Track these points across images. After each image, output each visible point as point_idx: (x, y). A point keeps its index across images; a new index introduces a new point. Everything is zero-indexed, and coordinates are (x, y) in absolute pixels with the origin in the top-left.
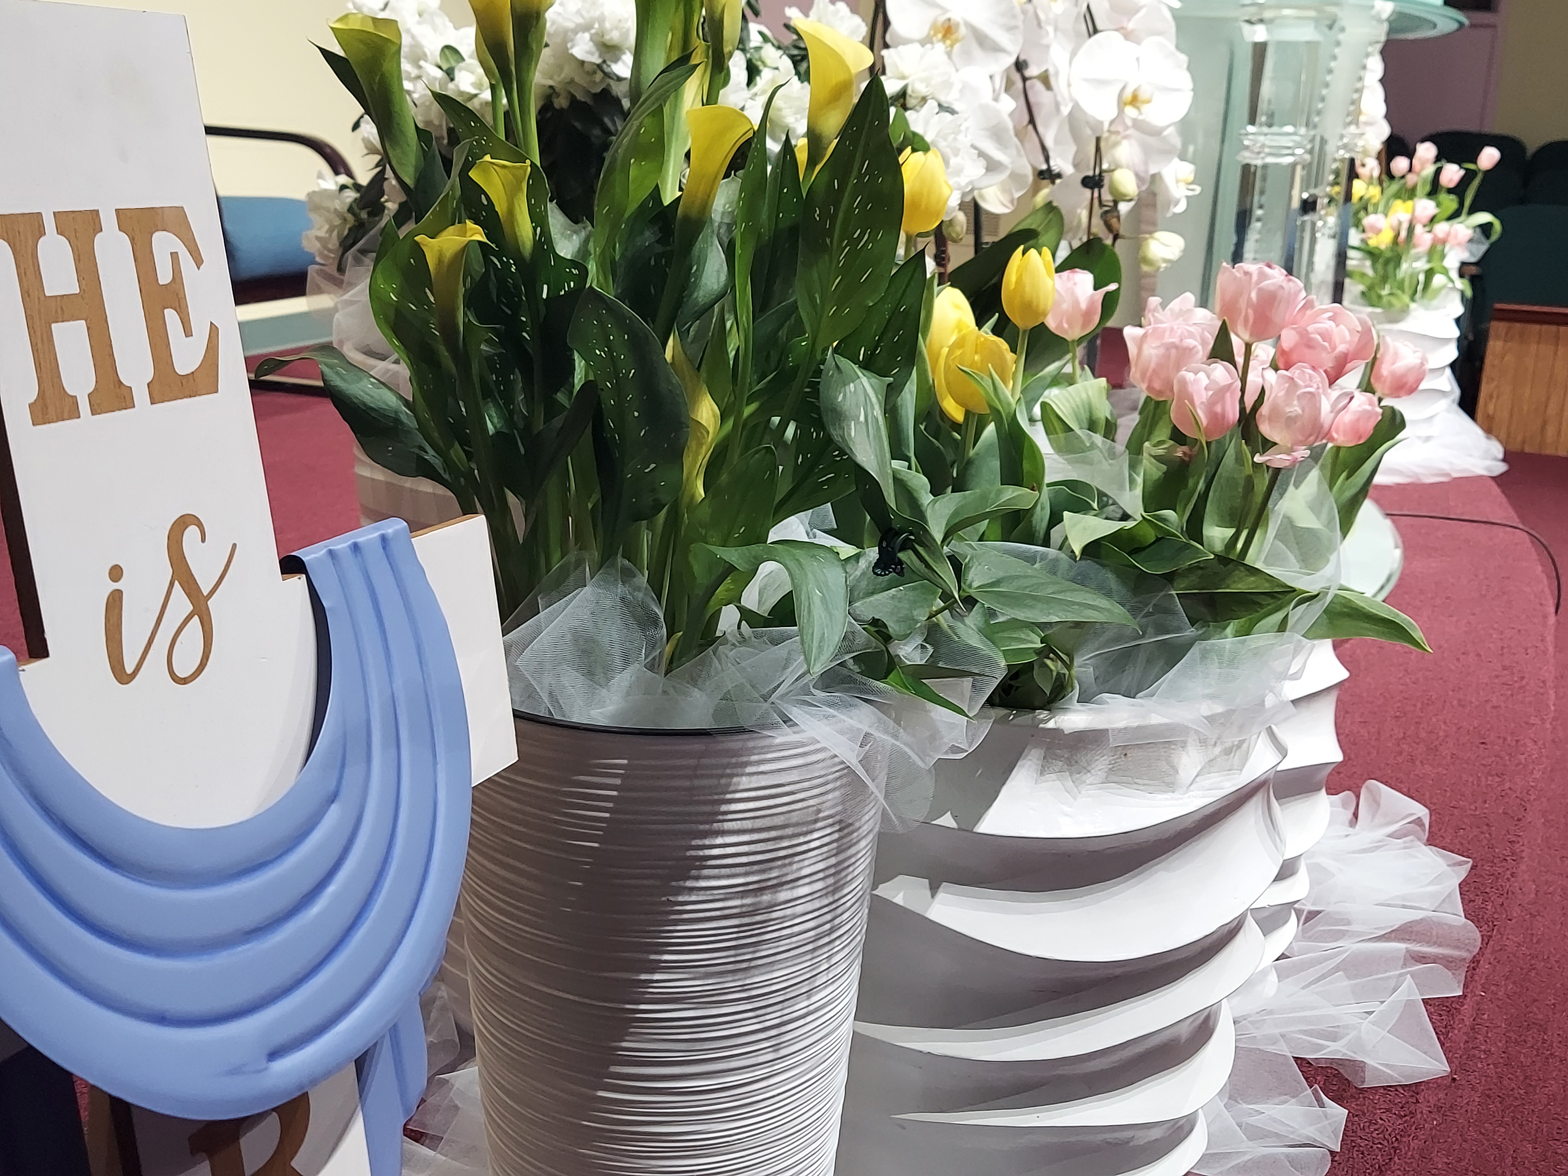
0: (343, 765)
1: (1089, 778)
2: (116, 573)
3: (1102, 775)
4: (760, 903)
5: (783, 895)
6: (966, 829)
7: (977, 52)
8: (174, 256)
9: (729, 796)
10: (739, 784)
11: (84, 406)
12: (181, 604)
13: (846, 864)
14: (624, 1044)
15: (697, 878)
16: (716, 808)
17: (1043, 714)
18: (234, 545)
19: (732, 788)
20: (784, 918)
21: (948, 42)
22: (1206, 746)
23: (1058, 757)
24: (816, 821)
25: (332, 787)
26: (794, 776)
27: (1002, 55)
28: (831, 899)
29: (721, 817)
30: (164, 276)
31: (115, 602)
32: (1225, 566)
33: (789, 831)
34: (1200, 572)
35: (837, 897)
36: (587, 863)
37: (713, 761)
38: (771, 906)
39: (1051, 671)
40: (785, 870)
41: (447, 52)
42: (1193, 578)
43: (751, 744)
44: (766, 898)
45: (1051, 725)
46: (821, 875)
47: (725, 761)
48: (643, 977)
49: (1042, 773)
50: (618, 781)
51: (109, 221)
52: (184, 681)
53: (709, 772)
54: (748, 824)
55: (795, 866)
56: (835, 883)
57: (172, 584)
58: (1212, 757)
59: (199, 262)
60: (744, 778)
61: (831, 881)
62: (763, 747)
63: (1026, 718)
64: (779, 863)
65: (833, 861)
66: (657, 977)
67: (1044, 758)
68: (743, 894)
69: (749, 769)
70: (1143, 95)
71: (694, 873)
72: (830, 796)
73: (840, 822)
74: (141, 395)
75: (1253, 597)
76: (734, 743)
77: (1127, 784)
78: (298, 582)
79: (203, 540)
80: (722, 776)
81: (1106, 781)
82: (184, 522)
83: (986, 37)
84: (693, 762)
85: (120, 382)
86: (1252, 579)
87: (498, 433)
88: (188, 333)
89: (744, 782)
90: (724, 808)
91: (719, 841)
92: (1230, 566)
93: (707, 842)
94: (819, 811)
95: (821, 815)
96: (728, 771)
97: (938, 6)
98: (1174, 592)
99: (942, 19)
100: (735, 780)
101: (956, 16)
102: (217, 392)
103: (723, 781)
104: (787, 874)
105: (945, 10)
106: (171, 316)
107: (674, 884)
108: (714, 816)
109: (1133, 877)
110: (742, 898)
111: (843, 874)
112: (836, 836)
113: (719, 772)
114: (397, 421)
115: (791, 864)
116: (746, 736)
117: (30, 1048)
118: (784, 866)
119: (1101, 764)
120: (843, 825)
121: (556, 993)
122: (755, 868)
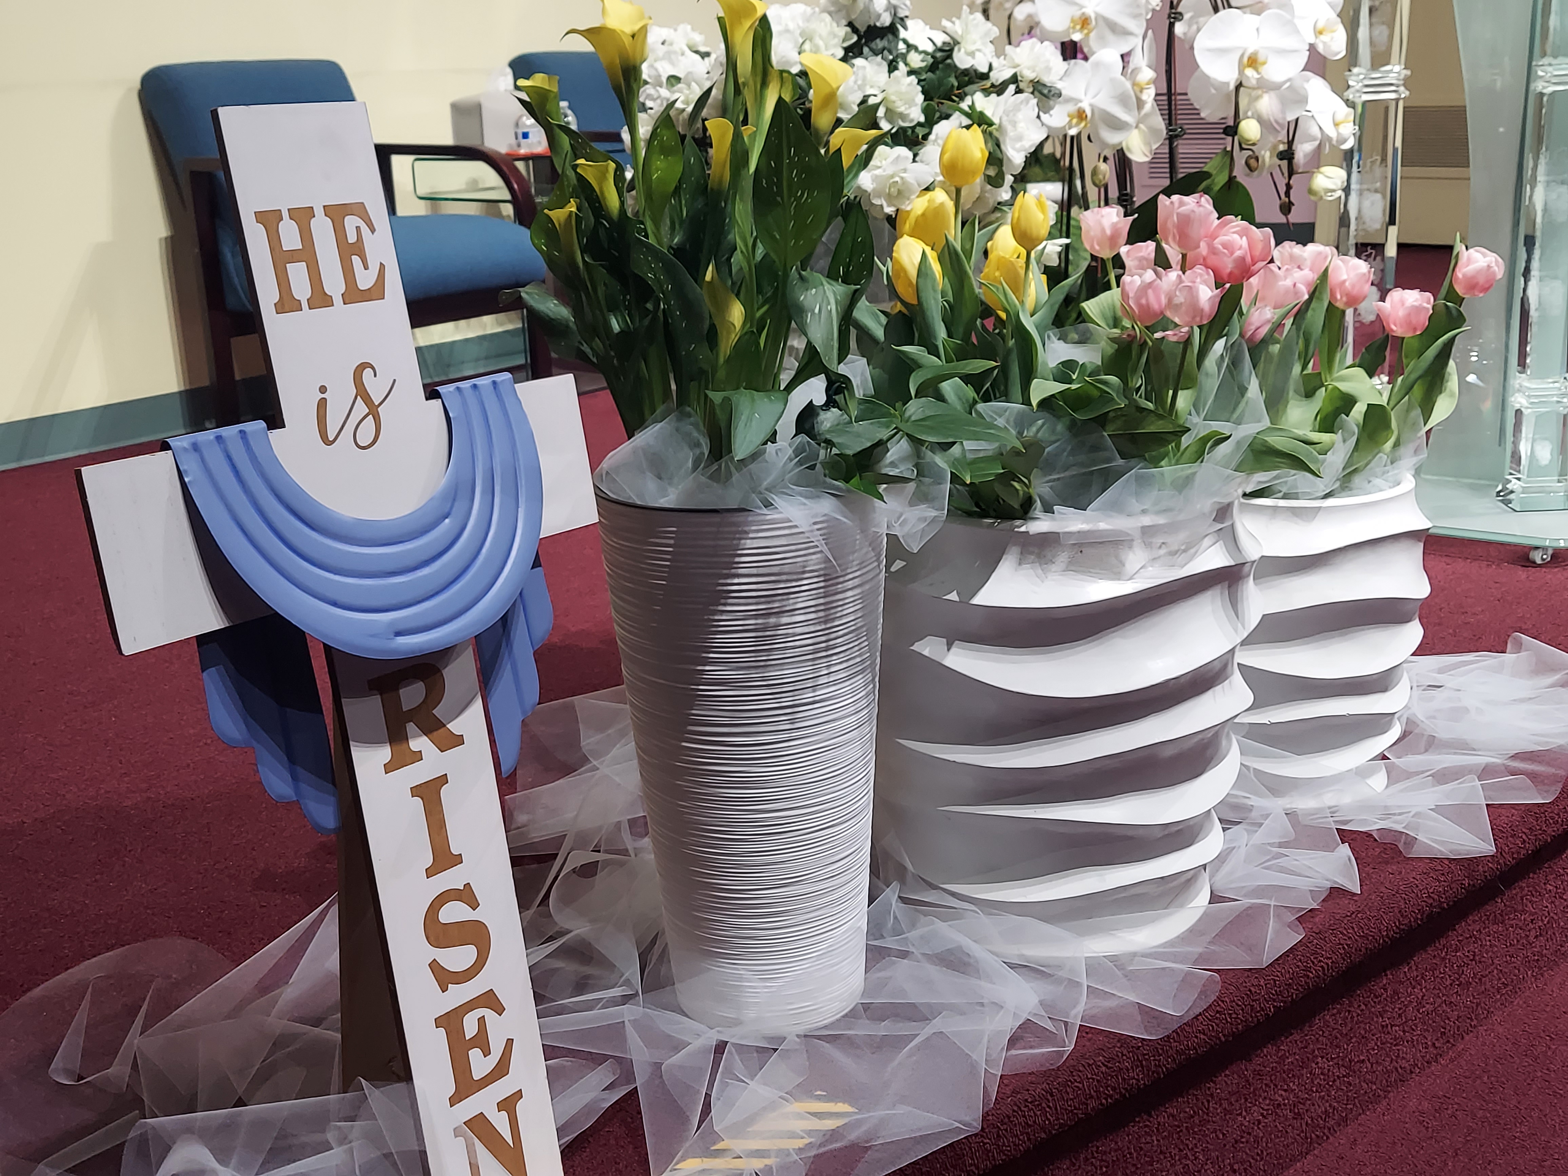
0: (454, 500)
1: (1054, 567)
2: (323, 389)
3: (1063, 566)
4: (768, 623)
5: (785, 620)
6: (965, 601)
7: (1110, 36)
8: (358, 228)
9: (739, 552)
10: (745, 544)
11: (305, 305)
12: (361, 408)
13: (834, 605)
14: (694, 712)
15: (725, 605)
16: (731, 560)
17: (1018, 522)
18: (395, 381)
19: (741, 547)
20: (787, 635)
21: (1086, 31)
22: (1151, 548)
23: (1031, 553)
24: (804, 572)
25: (447, 510)
26: (783, 541)
27: (1131, 38)
28: (823, 627)
29: (735, 566)
30: (352, 238)
31: (322, 405)
32: (1141, 413)
33: (784, 577)
34: (1124, 418)
35: (828, 626)
36: (661, 595)
37: (727, 529)
38: (777, 626)
39: (1017, 490)
40: (784, 603)
41: (672, 80)
42: (1119, 423)
43: (750, 519)
44: (772, 620)
45: (1023, 529)
46: (813, 609)
47: (734, 529)
48: (700, 668)
49: (1020, 564)
50: (672, 542)
51: (319, 212)
52: (364, 448)
53: (726, 536)
54: (754, 571)
55: (791, 601)
56: (826, 616)
57: (356, 398)
58: (1156, 556)
59: (373, 230)
60: (748, 541)
61: (821, 614)
62: (758, 521)
63: (1007, 524)
64: (780, 598)
65: (822, 601)
66: (707, 668)
67: (1021, 553)
68: (756, 617)
69: (751, 535)
70: (1261, 58)
71: (723, 601)
72: (814, 557)
73: (824, 575)
74: (338, 300)
75: (1162, 435)
76: (739, 518)
77: (1083, 572)
78: (436, 403)
79: (375, 376)
80: (734, 539)
81: (1067, 570)
82: (363, 366)
83: (1116, 24)
84: (714, 529)
85: (326, 294)
86: (1161, 422)
87: (622, 331)
88: (366, 268)
89: (749, 543)
90: (737, 559)
91: (736, 581)
92: (1145, 413)
93: (729, 581)
94: (805, 567)
95: (807, 569)
96: (737, 536)
97: (1076, 4)
98: (1105, 434)
99: (1079, 13)
100: (743, 541)
101: (1090, 11)
102: (383, 298)
103: (735, 542)
104: (785, 606)
105: (1082, 7)
106: (356, 259)
107: (712, 608)
108: (732, 565)
109: (1093, 641)
110: (756, 619)
111: (833, 611)
112: (822, 584)
113: (731, 536)
114: (567, 326)
115: (788, 599)
116: (746, 513)
117: (277, 613)
118: (783, 600)
119: (1063, 558)
120: (828, 577)
121: (654, 679)
122: (763, 600)
